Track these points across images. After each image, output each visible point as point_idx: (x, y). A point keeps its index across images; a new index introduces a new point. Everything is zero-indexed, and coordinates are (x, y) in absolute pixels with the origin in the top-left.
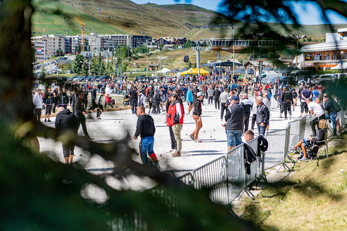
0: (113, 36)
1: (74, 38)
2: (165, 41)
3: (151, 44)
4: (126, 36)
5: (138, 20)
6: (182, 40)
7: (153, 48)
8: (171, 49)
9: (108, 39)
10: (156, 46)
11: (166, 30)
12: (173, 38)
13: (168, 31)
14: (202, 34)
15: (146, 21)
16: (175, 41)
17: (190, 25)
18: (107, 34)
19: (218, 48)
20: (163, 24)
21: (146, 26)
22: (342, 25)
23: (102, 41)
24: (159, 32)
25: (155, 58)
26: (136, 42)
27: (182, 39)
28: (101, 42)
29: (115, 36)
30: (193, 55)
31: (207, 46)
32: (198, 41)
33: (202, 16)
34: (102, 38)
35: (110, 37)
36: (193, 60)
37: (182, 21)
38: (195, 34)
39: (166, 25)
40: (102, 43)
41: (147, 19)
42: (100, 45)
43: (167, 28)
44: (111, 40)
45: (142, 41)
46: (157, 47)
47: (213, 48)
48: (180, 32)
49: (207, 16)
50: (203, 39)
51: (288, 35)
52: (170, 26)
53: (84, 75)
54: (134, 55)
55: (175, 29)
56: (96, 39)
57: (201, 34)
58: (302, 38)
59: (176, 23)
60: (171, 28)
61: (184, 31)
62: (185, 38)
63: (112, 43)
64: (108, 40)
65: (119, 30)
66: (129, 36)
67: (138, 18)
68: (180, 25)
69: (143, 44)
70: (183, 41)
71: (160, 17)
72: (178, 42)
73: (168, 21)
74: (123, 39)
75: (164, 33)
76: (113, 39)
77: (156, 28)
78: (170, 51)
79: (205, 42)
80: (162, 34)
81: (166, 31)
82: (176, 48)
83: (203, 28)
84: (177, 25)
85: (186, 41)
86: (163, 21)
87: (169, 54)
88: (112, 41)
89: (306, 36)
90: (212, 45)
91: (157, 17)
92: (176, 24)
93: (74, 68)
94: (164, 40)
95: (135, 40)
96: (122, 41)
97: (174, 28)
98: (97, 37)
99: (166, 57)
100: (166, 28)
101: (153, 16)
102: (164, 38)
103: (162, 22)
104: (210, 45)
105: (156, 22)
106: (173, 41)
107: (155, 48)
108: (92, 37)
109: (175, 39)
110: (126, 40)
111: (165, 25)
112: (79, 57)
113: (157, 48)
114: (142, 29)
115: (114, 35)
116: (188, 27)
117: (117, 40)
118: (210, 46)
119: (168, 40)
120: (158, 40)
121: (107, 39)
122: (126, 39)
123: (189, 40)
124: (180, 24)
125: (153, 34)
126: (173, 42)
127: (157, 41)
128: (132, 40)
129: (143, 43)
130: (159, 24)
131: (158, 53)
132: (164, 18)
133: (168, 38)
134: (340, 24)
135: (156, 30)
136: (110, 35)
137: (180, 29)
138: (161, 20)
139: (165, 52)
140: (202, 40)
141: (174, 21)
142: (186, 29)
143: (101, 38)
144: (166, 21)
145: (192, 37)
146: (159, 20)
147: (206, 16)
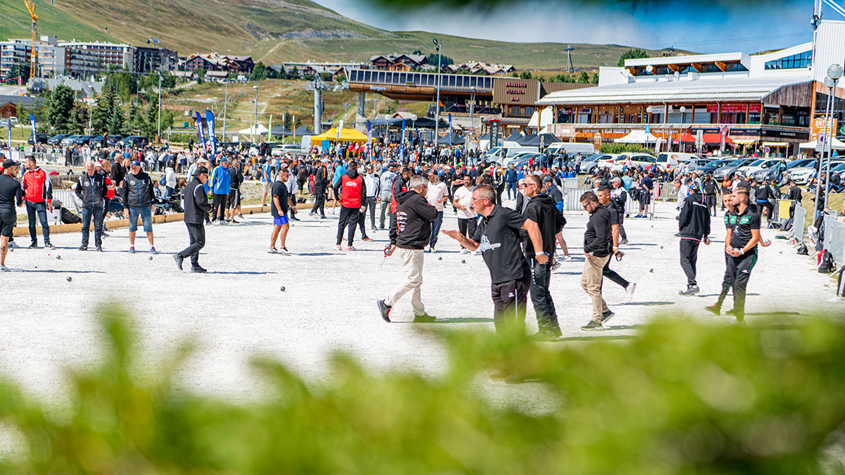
0: (91, 46)
1: (4, 46)
2: (206, 62)
3: (177, 68)
4: (122, 48)
5: (141, 11)
6: (244, 62)
7: (182, 77)
8: (221, 81)
9: (82, 52)
10: (189, 74)
11: (205, 37)
12: (225, 56)
13: (209, 40)
14: (284, 52)
15: (161, 16)
16: (228, 65)
17: (258, 29)
18: (74, 40)
19: (362, 85)
20: (198, 25)
21: (160, 26)
22: (587, 47)
23: (68, 55)
24: (188, 41)
25: (192, 100)
26: (142, 61)
27: (243, 60)
28: (66, 58)
29: (97, 47)
30: (275, 98)
31: (299, 78)
32: (280, 67)
33: (285, 10)
34: (69, 50)
35: (85, 47)
36: (277, 109)
37: (240, 19)
38: (269, 50)
39: (205, 26)
40: (68, 61)
41: (163, 11)
42: (63, 64)
43: (207, 33)
44: (87, 55)
45: (155, 59)
46: (192, 75)
47: (351, 87)
48: (236, 43)
49: (296, 10)
50: (291, 62)
51: (476, 64)
52: (213, 28)
53: (77, 132)
54: (143, 91)
55: (223, 37)
56: (53, 51)
57: (283, 50)
58: (505, 70)
59: (225, 23)
60: (215, 35)
61: (244, 42)
62: (250, 59)
63: (91, 61)
64: (82, 54)
65: (100, 32)
66: (128, 48)
67: (142, 8)
68: (235, 28)
69: (159, 66)
70: (245, 65)
71: (192, 7)
72: (235, 67)
73: (209, 19)
74: (114, 54)
75: (201, 44)
76: (92, 53)
77: (183, 32)
78: (220, 85)
79: (296, 70)
80: (196, 46)
81: (204, 39)
82: (233, 79)
83: (286, 37)
84: (230, 27)
85: (254, 65)
86: (198, 18)
87: (219, 91)
88: (91, 58)
89: (516, 68)
90: (349, 80)
91: (184, 7)
92: (226, 26)
93: (51, 116)
94: (204, 60)
95: (140, 58)
96: (113, 57)
97: (221, 34)
98: (55, 46)
99: (216, 98)
100: (204, 35)
101: (174, 5)
102: (204, 56)
103: (196, 20)
104: (346, 79)
105: (182, 19)
106: (225, 64)
107: (188, 78)
108: (44, 45)
109: (229, 59)
110: (120, 57)
111: (202, 25)
112: (63, 92)
113: (191, 78)
114: (150, 32)
115: (95, 44)
116: (254, 33)
117: (101, 56)
118: (346, 82)
119: (213, 61)
120: (191, 60)
121: (80, 53)
122: (121, 54)
123: (261, 63)
124: (237, 25)
125: (175, 45)
126: (223, 66)
127: (189, 62)
128: (135, 56)
129: (158, 64)
130: (188, 23)
131: (195, 88)
132: (200, 11)
133: (213, 55)
134: (582, 44)
135: (182, 36)
136: (85, 45)
137: (236, 37)
138: (192, 15)
139: (210, 88)
140: (289, 65)
141: (222, 17)
142: (250, 38)
143: (66, 49)
144: (205, 18)
145: (262, 56)
146: (188, 15)
147: (294, 10)
